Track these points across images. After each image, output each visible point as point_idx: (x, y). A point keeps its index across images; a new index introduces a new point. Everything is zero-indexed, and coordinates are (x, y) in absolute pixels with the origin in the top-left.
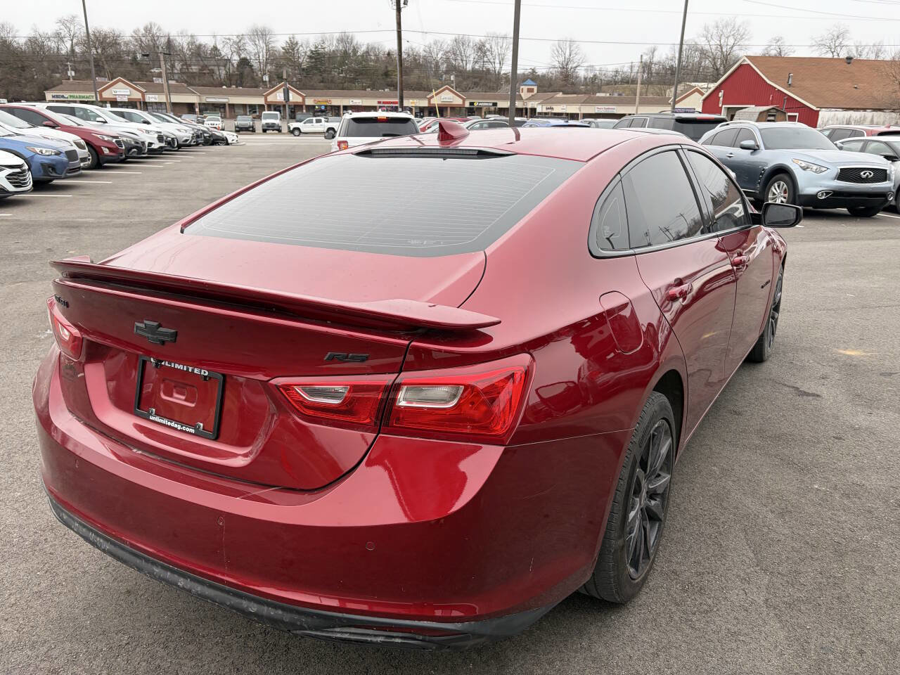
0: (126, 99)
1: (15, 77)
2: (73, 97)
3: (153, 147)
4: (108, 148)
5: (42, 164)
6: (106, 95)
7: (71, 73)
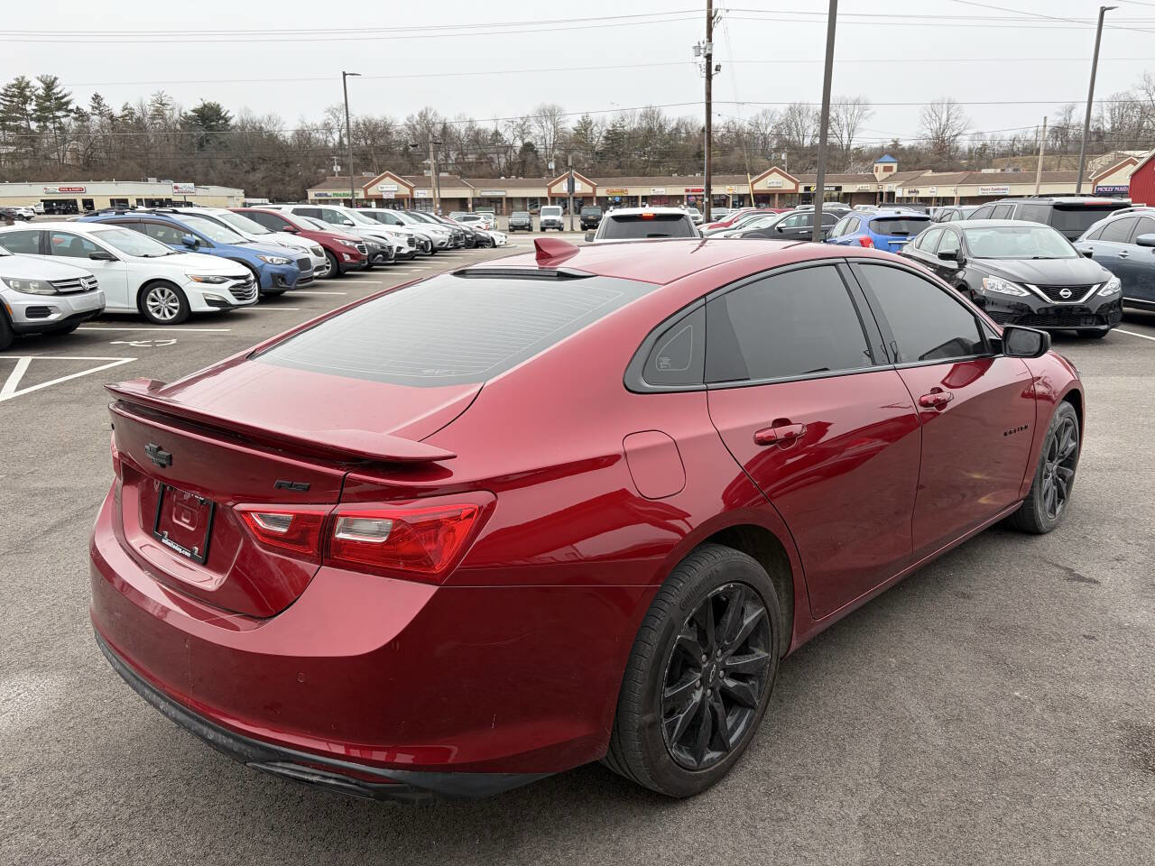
0: (392, 196)
1: (278, 174)
2: (337, 195)
3: (403, 251)
4: (350, 255)
5: (272, 275)
6: (372, 192)
7: (337, 168)
